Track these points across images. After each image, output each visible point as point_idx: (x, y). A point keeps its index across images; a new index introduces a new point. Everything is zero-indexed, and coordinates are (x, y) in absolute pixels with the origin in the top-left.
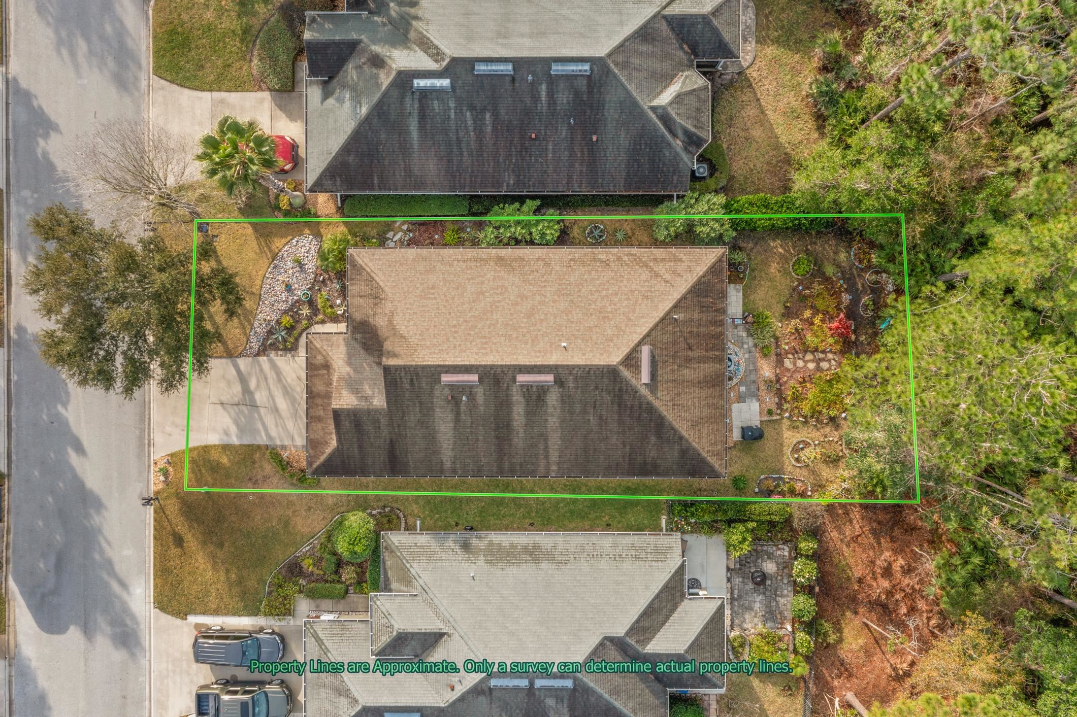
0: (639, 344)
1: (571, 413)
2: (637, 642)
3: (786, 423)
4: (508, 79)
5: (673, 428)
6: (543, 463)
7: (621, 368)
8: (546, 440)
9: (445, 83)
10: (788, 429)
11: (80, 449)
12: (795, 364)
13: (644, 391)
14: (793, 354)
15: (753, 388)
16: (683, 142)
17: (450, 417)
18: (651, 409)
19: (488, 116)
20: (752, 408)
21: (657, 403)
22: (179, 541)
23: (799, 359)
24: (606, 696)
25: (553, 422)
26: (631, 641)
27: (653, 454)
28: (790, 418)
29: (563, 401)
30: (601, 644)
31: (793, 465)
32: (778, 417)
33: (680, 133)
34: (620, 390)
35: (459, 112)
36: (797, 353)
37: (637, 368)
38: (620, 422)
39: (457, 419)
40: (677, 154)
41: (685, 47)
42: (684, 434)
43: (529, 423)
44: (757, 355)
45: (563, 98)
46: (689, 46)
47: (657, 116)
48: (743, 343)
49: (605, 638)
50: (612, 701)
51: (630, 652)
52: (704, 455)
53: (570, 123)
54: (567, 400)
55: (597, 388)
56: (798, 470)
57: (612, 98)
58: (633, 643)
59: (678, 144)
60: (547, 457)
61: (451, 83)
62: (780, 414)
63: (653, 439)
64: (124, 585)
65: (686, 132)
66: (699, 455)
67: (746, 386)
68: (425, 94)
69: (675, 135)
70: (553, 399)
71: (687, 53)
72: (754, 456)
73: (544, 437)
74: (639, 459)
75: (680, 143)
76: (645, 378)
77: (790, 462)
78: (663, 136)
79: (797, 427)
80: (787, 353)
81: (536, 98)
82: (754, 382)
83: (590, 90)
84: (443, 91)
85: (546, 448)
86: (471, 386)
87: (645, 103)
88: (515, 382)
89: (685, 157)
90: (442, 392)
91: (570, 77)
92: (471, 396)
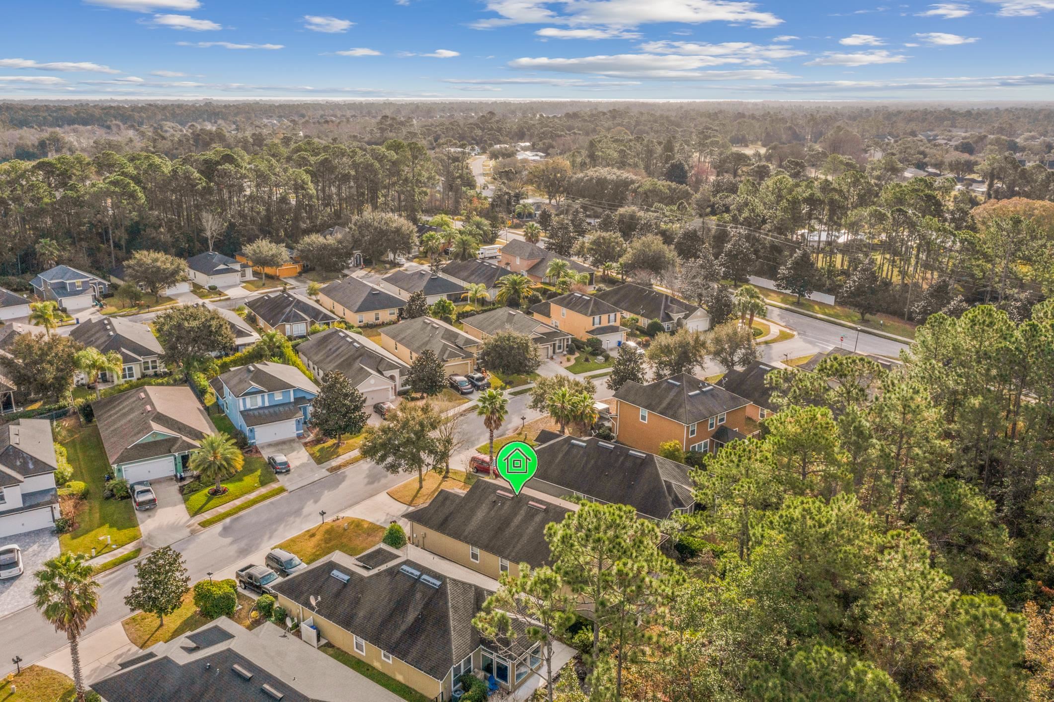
4: (611, 450)
6: (511, 547)
8: (520, 537)
9: (584, 444)
16: (673, 499)
17: (486, 511)
22: (313, 535)
24: (450, 604)
25: (531, 530)
30: (470, 585)
33: (673, 495)
35: (584, 454)
39: (488, 513)
40: (667, 502)
43: (519, 526)
45: (628, 464)
47: (666, 484)
49: (475, 586)
53: (625, 474)
57: (649, 470)
59: (670, 499)
60: (514, 547)
61: (587, 445)
64: (270, 538)
65: (676, 496)
68: (574, 445)
69: (670, 495)
70: (539, 518)
78: (664, 492)
81: (618, 459)
83: (641, 464)
84: (581, 447)
85: (517, 542)
86: (507, 500)
87: (663, 478)
88: (527, 504)
89: (671, 505)
90: (492, 498)
91: (636, 457)
92: (503, 504)
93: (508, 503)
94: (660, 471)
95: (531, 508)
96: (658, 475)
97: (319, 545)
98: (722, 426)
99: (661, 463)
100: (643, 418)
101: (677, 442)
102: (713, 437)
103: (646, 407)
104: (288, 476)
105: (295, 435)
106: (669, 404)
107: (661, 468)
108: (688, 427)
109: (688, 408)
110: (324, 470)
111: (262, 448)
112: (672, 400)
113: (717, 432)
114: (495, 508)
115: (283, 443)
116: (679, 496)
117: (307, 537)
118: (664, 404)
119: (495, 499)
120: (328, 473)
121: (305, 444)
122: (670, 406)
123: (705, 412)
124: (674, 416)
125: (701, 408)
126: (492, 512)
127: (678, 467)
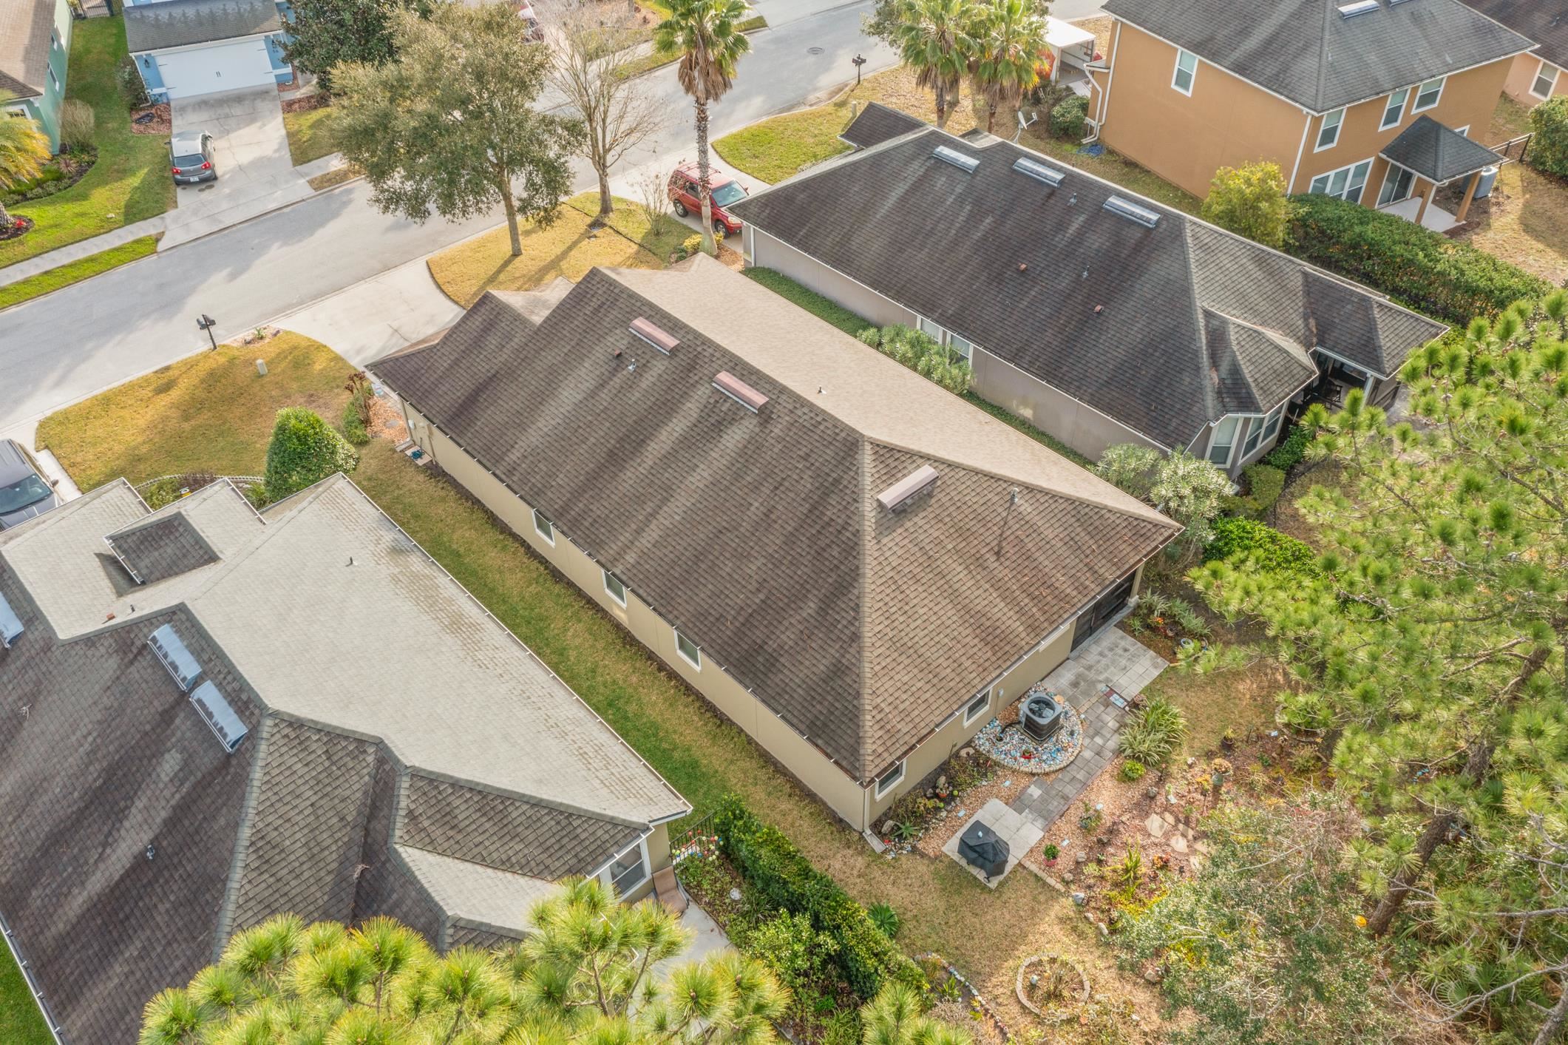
0: (927, 458)
1: (738, 477)
2: (411, 815)
3: (1065, 906)
4: (1047, 190)
5: (857, 608)
6: (625, 537)
7: (868, 447)
8: (665, 501)
9: (972, 162)
10: (1062, 920)
11: (233, 277)
12: (1167, 835)
13: (869, 510)
14: (1177, 820)
15: (1055, 805)
16: (1222, 380)
17: (589, 385)
18: (852, 549)
19: (989, 220)
20: (1023, 832)
21: (869, 545)
23: (1184, 835)
24: (246, 833)
25: (701, 476)
26: (405, 798)
27: (787, 637)
28: (1081, 905)
29: (743, 452)
30: (361, 742)
31: (1014, 991)
32: (1059, 886)
33: (1225, 366)
34: (837, 481)
35: (961, 200)
36: (1187, 823)
37: (891, 476)
38: (790, 540)
39: (593, 394)
40: (1201, 388)
41: (1312, 322)
42: (868, 633)
43: (669, 458)
44: (1109, 768)
45: (1097, 241)
46: (1317, 325)
47: (1207, 326)
48: (1097, 733)
49: (379, 744)
50: (241, 857)
51: (377, 825)
52: (867, 703)
53: (1080, 276)
54: (749, 452)
55: (806, 458)
56: (1015, 1009)
57: (1161, 268)
58: (404, 803)
59: (1211, 379)
60: (639, 532)
61: (978, 167)
62: (1067, 883)
63: (811, 607)
65: (1235, 371)
66: (858, 695)
67: (1047, 792)
68: (941, 162)
69: (1215, 364)
70: (734, 437)
71: (1309, 329)
72: (950, 907)
73: (667, 492)
74: (758, 635)
75: (1216, 380)
76: (890, 496)
77: (1012, 981)
78: (1196, 353)
79: (1081, 935)
80: (1167, 808)
81: (1061, 226)
82: (1066, 798)
83: (1137, 248)
84: (962, 169)
85: (653, 515)
86: (656, 354)
87: (1202, 301)
88: (711, 379)
89: (1210, 400)
90: (617, 342)
91: (1124, 221)
92: (642, 368)
93: (659, 367)
94: (1196, 277)
95: (721, 396)
96: (1186, 291)
97: (165, 419)
98: (1424, 118)
99: (1204, 248)
100: (1183, 79)
101: (1273, 168)
102: (1388, 151)
103: (1197, 47)
104: (207, 195)
105: (271, 80)
106: (1269, 42)
107: (1203, 264)
108: (1317, 121)
109: (1329, 56)
110: (302, 181)
111: (182, 109)
112: (1283, 26)
113: (1403, 137)
114: (617, 381)
115: (238, 98)
116: (1247, 371)
117: (147, 393)
118: (1252, 43)
119: (621, 346)
120: (309, 191)
121: (289, 107)
122: (1268, 48)
123: (1382, 74)
124: (1278, 82)
125: (1372, 58)
126: (605, 396)
127: (1260, 260)
